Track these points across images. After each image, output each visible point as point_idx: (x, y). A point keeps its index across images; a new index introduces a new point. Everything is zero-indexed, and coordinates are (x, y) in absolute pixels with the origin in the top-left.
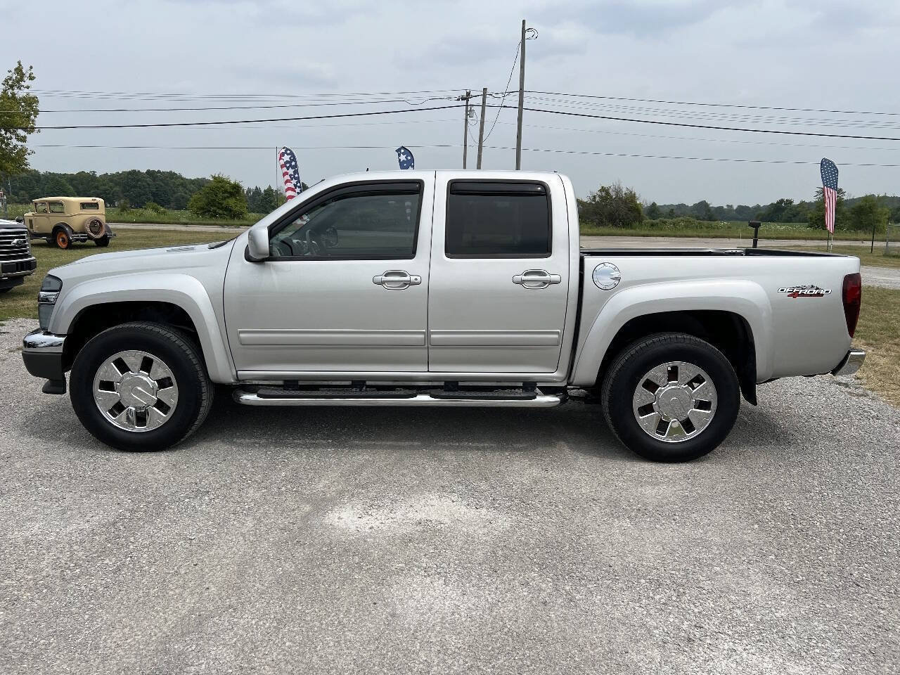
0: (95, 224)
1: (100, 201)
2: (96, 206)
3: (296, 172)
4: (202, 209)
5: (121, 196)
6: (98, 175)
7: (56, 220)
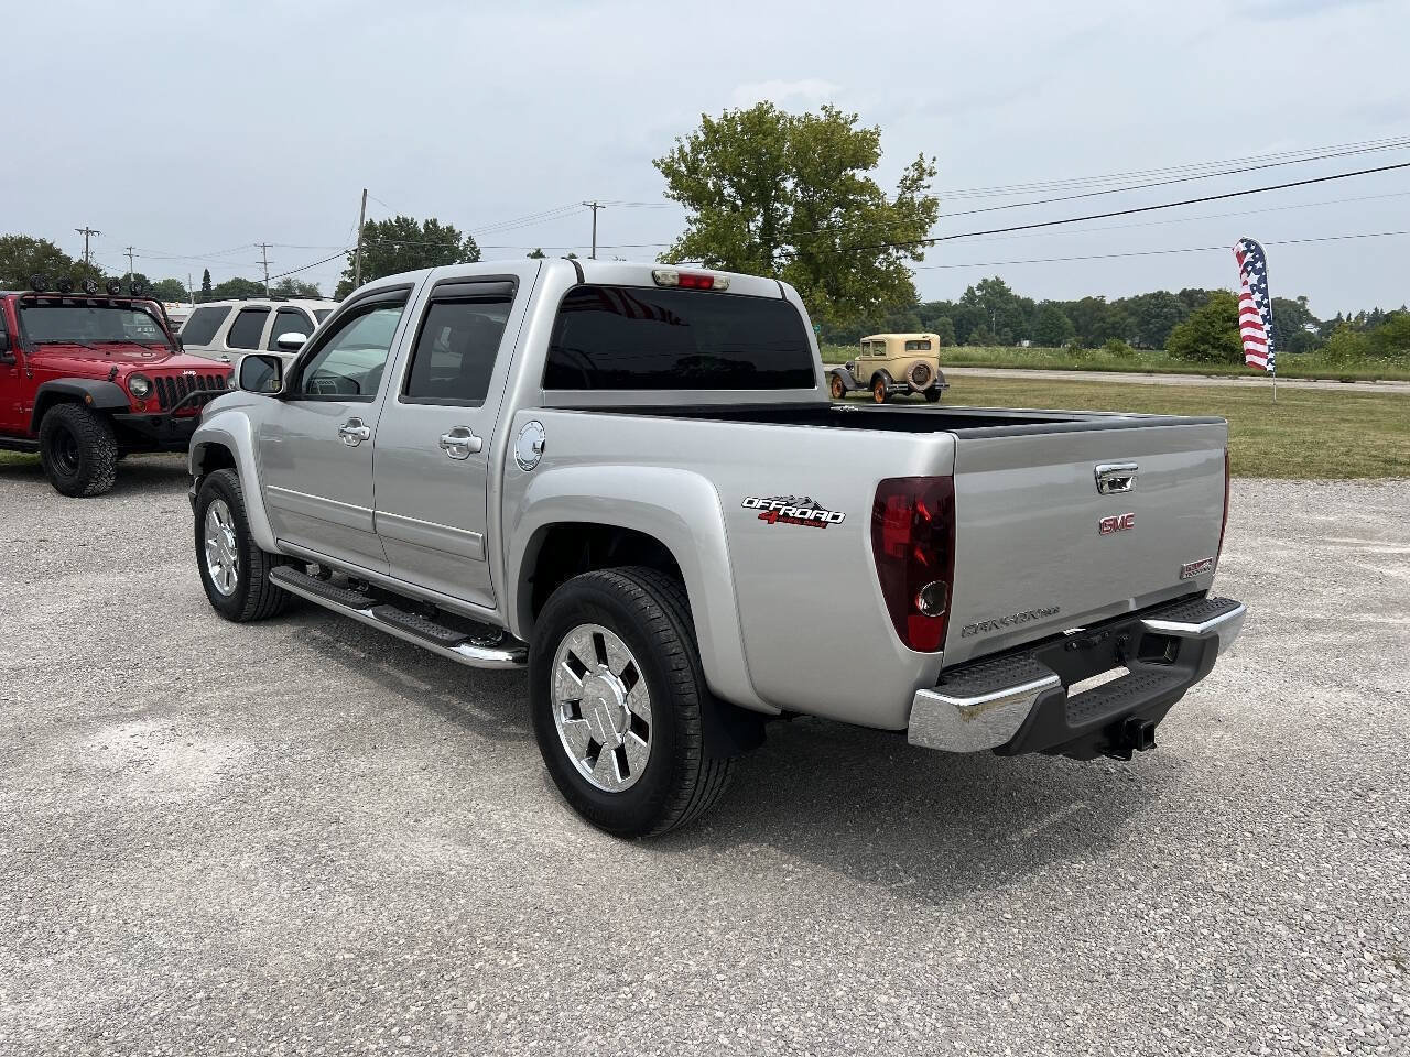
0: (922, 371)
1: (934, 338)
2: (927, 344)
3: (1263, 280)
4: (1187, 347)
5: (1136, 331)
6: (1108, 301)
7: (877, 366)
